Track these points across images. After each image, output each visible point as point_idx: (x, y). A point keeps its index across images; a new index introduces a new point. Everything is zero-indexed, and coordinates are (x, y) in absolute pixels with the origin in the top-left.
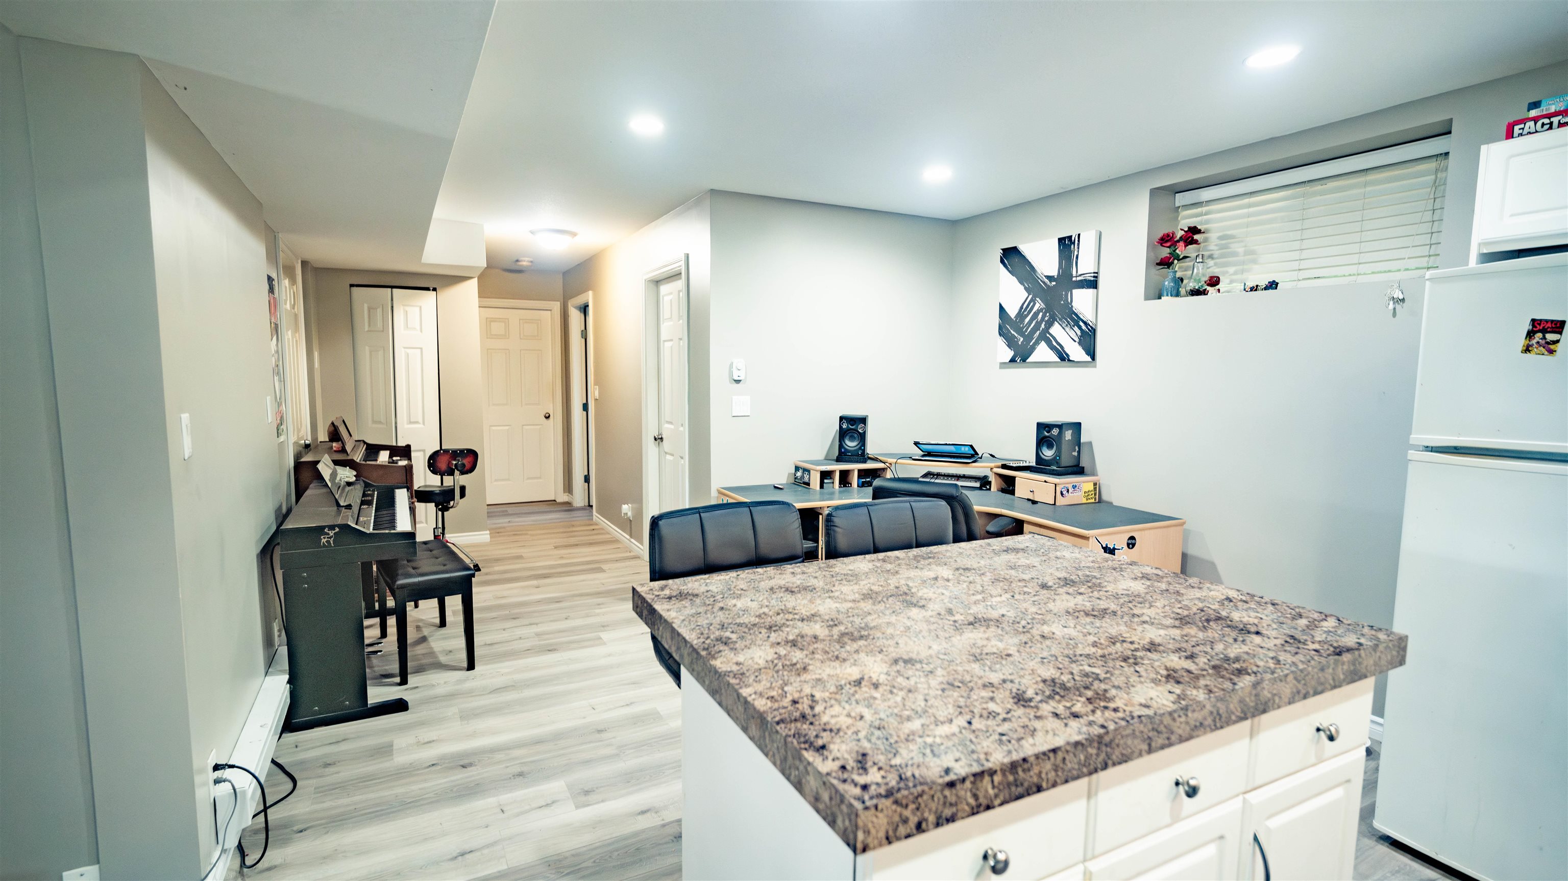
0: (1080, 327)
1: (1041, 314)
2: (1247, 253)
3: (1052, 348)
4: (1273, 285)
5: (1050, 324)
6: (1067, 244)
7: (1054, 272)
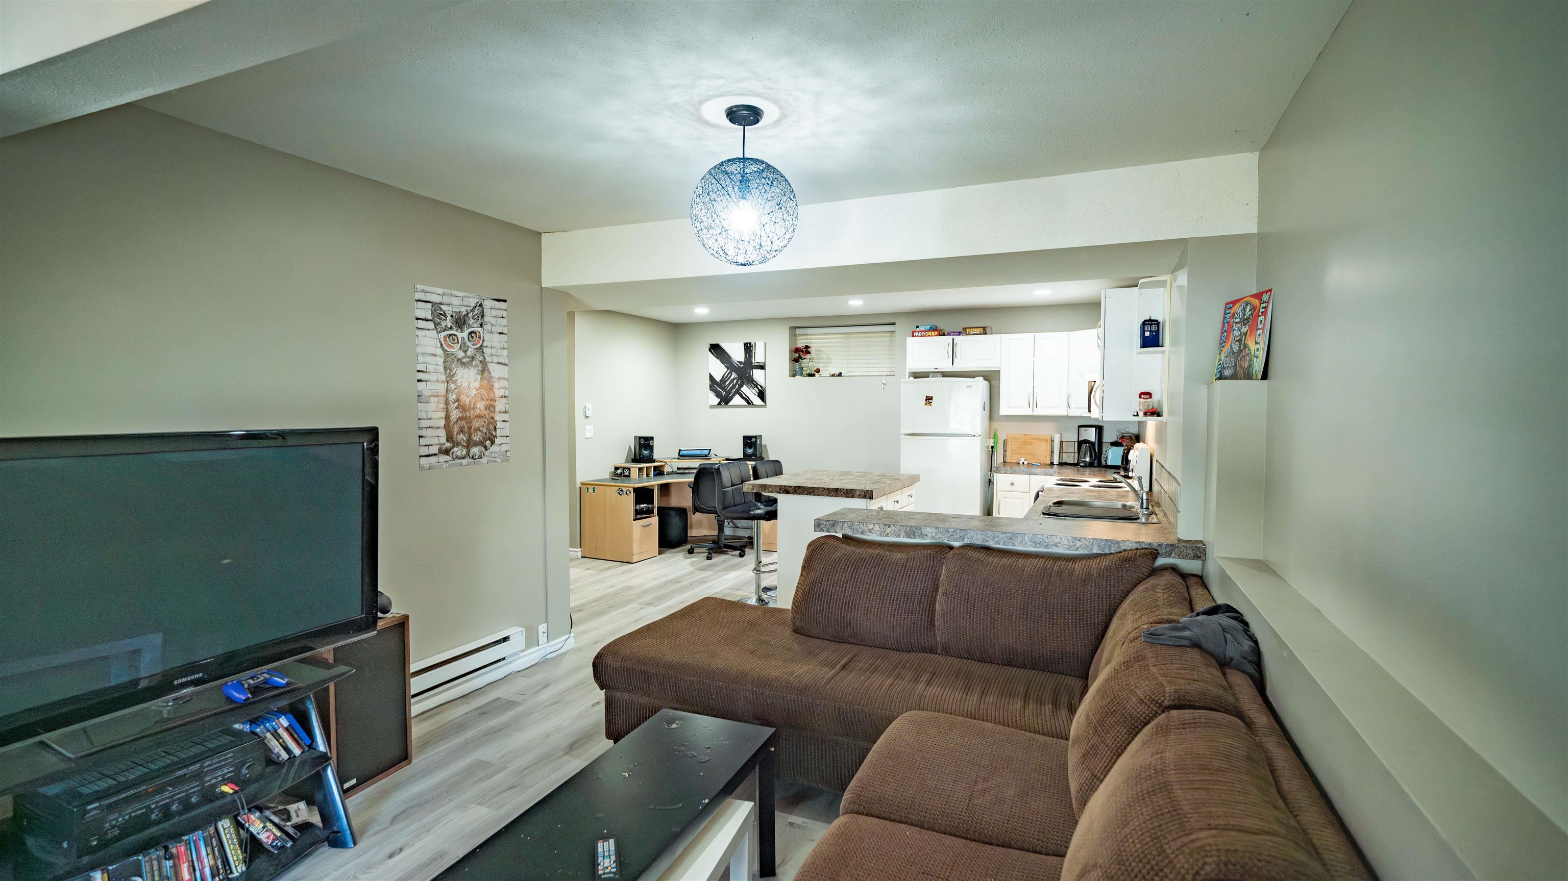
0: (758, 388)
1: (735, 381)
2: (827, 358)
3: (743, 398)
4: (840, 375)
5: (741, 386)
6: (748, 348)
7: (742, 360)
